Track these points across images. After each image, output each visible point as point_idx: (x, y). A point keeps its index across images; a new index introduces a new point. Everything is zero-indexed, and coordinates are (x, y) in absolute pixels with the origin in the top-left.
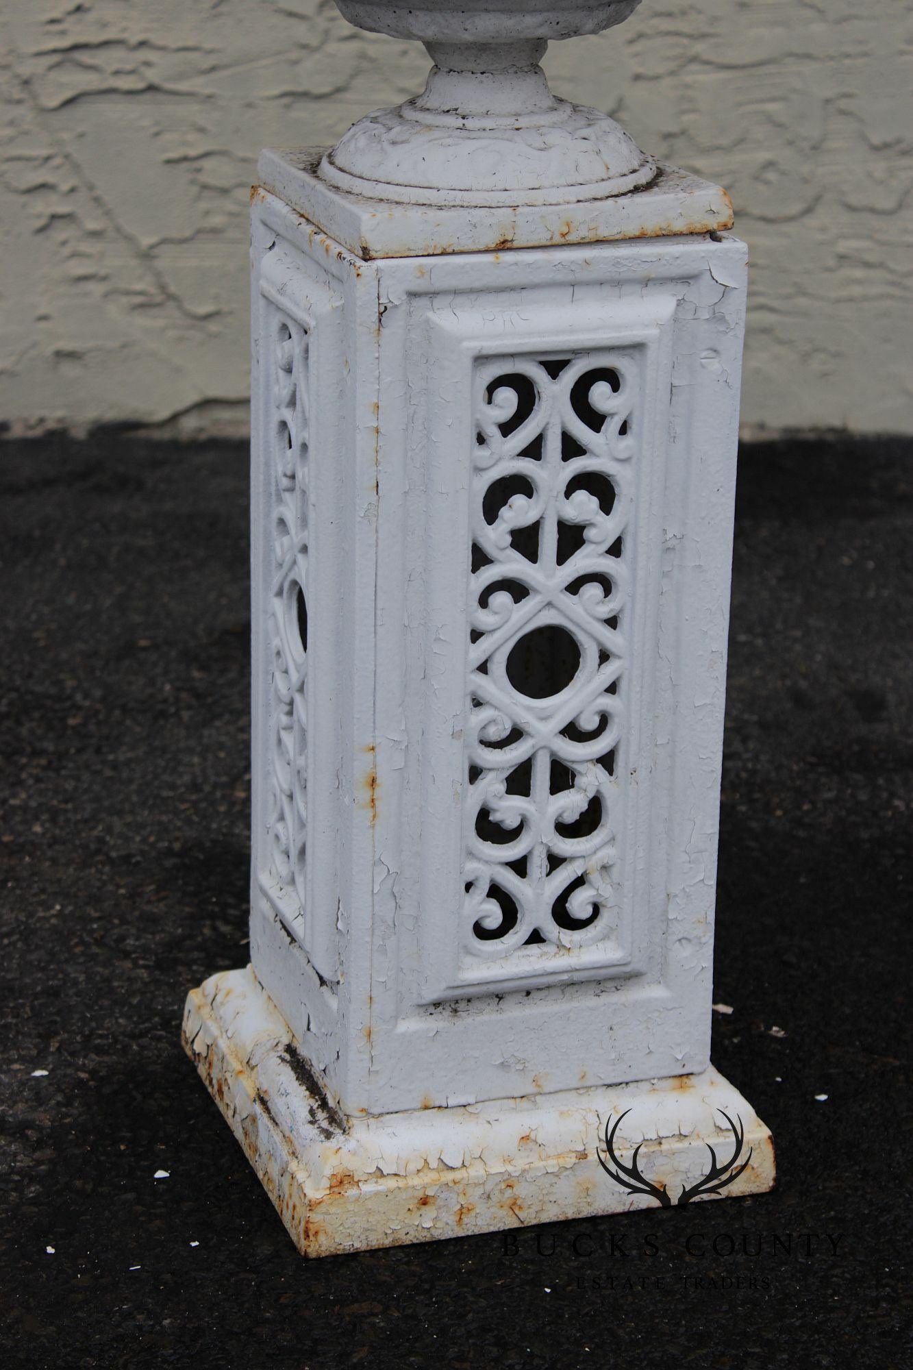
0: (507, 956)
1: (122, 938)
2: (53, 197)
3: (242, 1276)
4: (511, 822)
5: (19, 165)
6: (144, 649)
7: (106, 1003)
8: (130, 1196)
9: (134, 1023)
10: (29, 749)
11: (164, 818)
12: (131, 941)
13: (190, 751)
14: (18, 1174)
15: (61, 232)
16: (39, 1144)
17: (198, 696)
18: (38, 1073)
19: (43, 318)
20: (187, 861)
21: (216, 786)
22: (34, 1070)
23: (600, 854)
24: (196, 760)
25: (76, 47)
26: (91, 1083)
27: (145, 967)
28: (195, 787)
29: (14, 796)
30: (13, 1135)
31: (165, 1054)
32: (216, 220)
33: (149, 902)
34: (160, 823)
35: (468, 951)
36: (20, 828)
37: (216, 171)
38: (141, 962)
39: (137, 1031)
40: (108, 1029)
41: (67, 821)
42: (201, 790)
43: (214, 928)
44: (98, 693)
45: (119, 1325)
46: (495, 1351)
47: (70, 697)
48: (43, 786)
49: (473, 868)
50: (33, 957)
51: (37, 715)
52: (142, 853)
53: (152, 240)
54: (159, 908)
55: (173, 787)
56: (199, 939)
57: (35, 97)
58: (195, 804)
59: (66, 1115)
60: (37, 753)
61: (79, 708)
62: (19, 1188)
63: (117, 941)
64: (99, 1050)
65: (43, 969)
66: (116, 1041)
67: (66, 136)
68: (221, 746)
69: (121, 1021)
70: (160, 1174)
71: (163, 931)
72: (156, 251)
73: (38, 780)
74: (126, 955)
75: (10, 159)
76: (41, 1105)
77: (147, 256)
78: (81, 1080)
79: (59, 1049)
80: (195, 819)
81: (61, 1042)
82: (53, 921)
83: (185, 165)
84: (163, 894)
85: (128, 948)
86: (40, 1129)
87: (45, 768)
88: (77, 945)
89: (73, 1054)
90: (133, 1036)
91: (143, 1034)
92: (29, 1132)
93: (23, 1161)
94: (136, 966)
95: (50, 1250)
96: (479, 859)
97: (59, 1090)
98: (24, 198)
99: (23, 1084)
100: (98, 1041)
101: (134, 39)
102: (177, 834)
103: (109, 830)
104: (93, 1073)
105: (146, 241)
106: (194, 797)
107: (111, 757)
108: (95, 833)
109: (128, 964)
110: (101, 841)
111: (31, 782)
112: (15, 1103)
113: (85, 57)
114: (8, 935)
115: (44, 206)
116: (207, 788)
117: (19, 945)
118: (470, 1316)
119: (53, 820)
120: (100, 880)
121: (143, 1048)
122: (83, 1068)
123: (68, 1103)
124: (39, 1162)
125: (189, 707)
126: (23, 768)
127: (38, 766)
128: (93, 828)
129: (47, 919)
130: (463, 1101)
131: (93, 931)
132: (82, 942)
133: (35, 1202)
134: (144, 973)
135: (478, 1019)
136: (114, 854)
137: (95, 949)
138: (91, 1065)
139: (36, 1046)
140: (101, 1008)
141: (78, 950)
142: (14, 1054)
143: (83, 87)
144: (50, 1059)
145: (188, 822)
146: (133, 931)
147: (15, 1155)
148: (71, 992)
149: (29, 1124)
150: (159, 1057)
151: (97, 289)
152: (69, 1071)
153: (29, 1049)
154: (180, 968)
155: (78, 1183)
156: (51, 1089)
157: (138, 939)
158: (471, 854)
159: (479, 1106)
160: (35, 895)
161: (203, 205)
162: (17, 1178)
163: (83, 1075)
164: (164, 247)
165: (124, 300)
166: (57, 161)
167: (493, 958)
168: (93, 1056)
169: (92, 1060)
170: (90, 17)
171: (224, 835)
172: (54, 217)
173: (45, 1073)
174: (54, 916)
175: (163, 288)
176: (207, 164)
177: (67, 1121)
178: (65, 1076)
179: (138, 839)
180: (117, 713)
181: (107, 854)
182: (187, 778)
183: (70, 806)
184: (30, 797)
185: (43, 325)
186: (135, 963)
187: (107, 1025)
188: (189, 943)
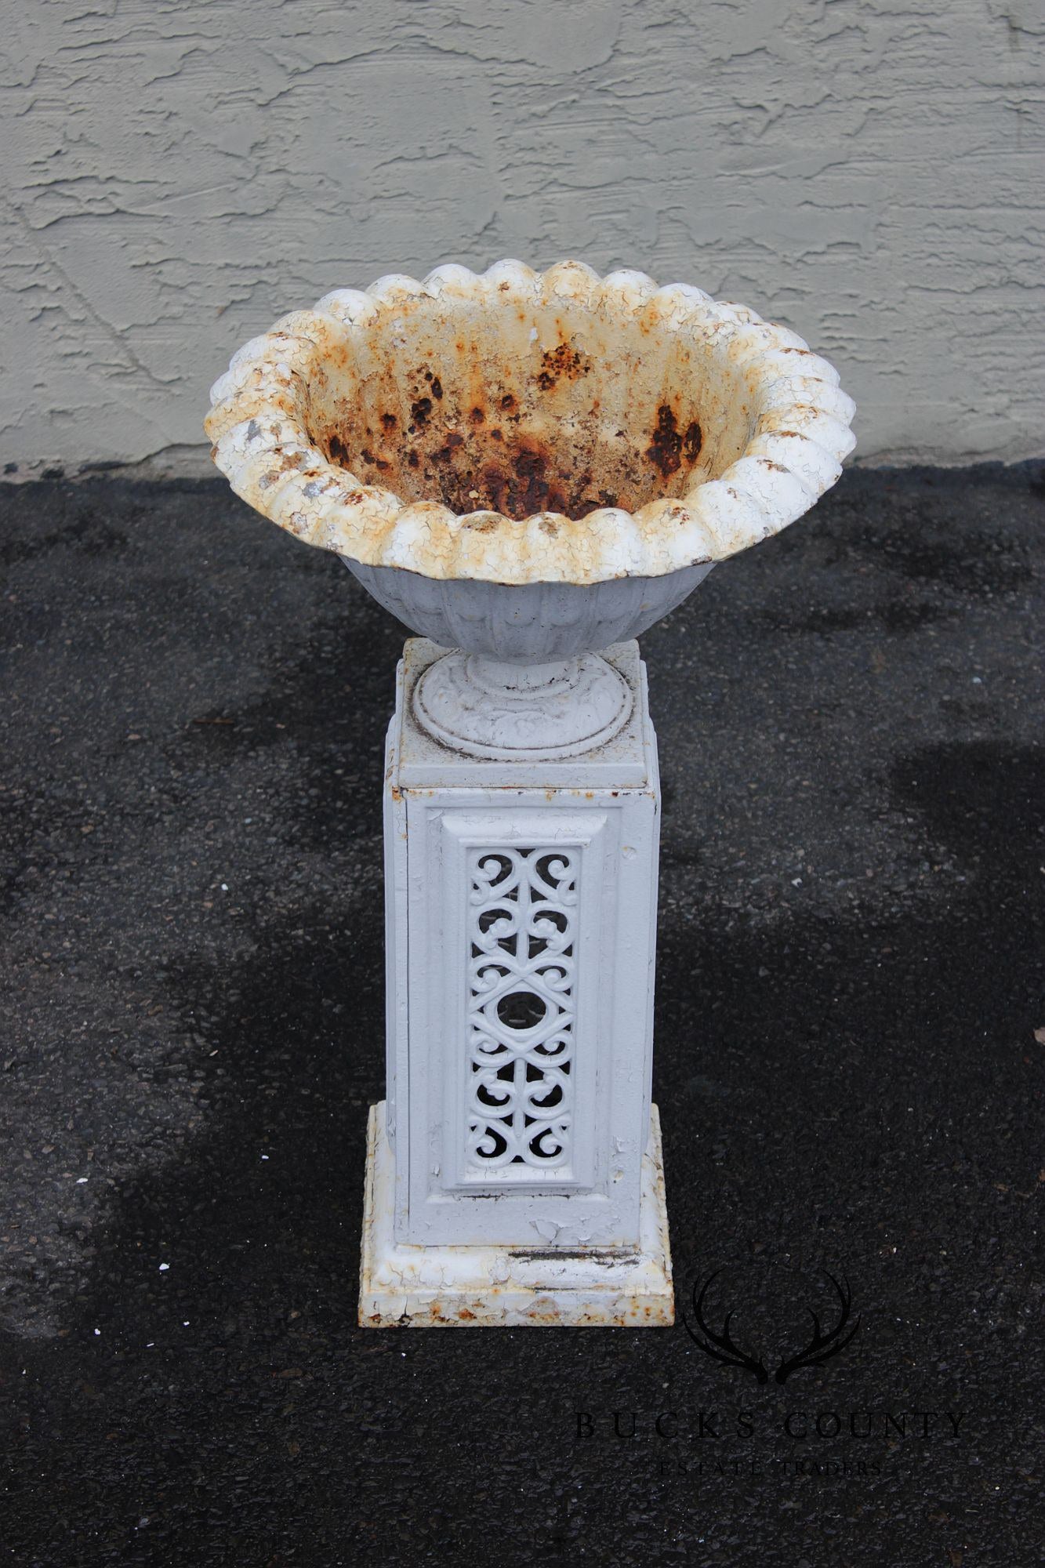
1: (130, 1053)
2: (44, 295)
3: (217, 1349)
5: (16, 271)
6: (134, 744)
7: (122, 1115)
8: (145, 1286)
9: (142, 1133)
10: (56, 861)
11: (155, 931)
12: (136, 1055)
13: (172, 859)
14: (74, 1269)
15: (51, 322)
16: (85, 1244)
17: (175, 799)
18: (81, 1181)
19: (41, 385)
20: (172, 975)
21: (190, 897)
22: (78, 1178)
24: (176, 869)
25: (56, 182)
26: (116, 1188)
27: (147, 1080)
28: (176, 898)
29: (49, 910)
30: (68, 1235)
31: (163, 1161)
32: (176, 310)
33: (148, 1016)
34: (153, 935)
37: (173, 274)
38: (144, 1075)
39: (144, 1141)
40: (125, 1139)
41: (87, 935)
42: (180, 901)
43: (193, 1040)
44: (102, 797)
45: (142, 1391)
46: (369, 1404)
47: (81, 803)
48: (68, 899)
51: (59, 822)
52: (141, 968)
53: (125, 326)
54: (154, 1023)
56: (183, 1051)
57: (26, 220)
58: (176, 915)
59: (101, 1218)
60: (62, 865)
61: (90, 814)
62: (76, 1282)
63: (126, 1056)
64: (121, 1159)
65: (79, 1084)
66: (131, 1150)
67: (51, 248)
68: (194, 855)
69: (133, 1131)
70: (164, 1267)
71: (157, 1045)
72: (126, 335)
73: (65, 893)
74: (134, 1068)
75: (7, 267)
76: (84, 1209)
77: (120, 337)
78: (109, 1187)
79: (93, 1160)
80: (177, 931)
81: (95, 1152)
82: (83, 1037)
83: (148, 269)
84: (157, 1008)
85: (135, 1062)
86: (85, 1229)
87: (68, 881)
88: (100, 1061)
89: (102, 1162)
90: (142, 1145)
91: (147, 1144)
92: (78, 1233)
93: (76, 1258)
94: (142, 1080)
95: (98, 1332)
97: (96, 1195)
98: (20, 296)
99: (72, 1190)
100: (119, 1150)
101: (103, 176)
102: (165, 947)
103: (117, 944)
104: (116, 1179)
105: (120, 327)
106: (175, 908)
107: (115, 867)
108: (107, 948)
109: (135, 1078)
110: (111, 954)
111: (59, 895)
112: (68, 1207)
113: (64, 190)
115: (36, 301)
116: (185, 899)
117: (61, 1061)
118: (356, 1377)
119: (78, 936)
120: (113, 995)
121: (149, 1155)
122: (110, 1175)
123: (102, 1208)
124: (86, 1259)
125: (170, 813)
126: (53, 880)
127: (64, 879)
128: (105, 943)
129: (78, 1035)
131: (111, 1046)
132: (104, 1058)
133: (86, 1292)
134: (146, 1086)
136: (121, 969)
137: (113, 1064)
138: (115, 1172)
139: (78, 1157)
140: (120, 1120)
141: (102, 1064)
142: (65, 1163)
143: (64, 212)
144: (88, 1167)
145: (172, 934)
146: (138, 1046)
147: (71, 1252)
148: (99, 1105)
149: (76, 1226)
150: (159, 1163)
151: (81, 363)
152: (101, 1178)
153: (74, 1159)
154: (171, 1080)
155: (112, 1276)
156: (90, 1195)
157: (141, 1053)
160: (68, 1012)
161: (164, 299)
162: (72, 1273)
163: (111, 1182)
164: (133, 331)
165: (103, 372)
166: (46, 268)
169: (115, 1168)
170: (68, 159)
171: (197, 947)
172: (45, 309)
173: (86, 1180)
174: (83, 1033)
175: (135, 361)
176: (164, 268)
177: (102, 1222)
178: (99, 1182)
179: (137, 952)
180: (117, 819)
181: (116, 969)
182: (170, 889)
185: (39, 390)
186: (140, 1076)
187: (124, 1135)
188: (176, 1056)
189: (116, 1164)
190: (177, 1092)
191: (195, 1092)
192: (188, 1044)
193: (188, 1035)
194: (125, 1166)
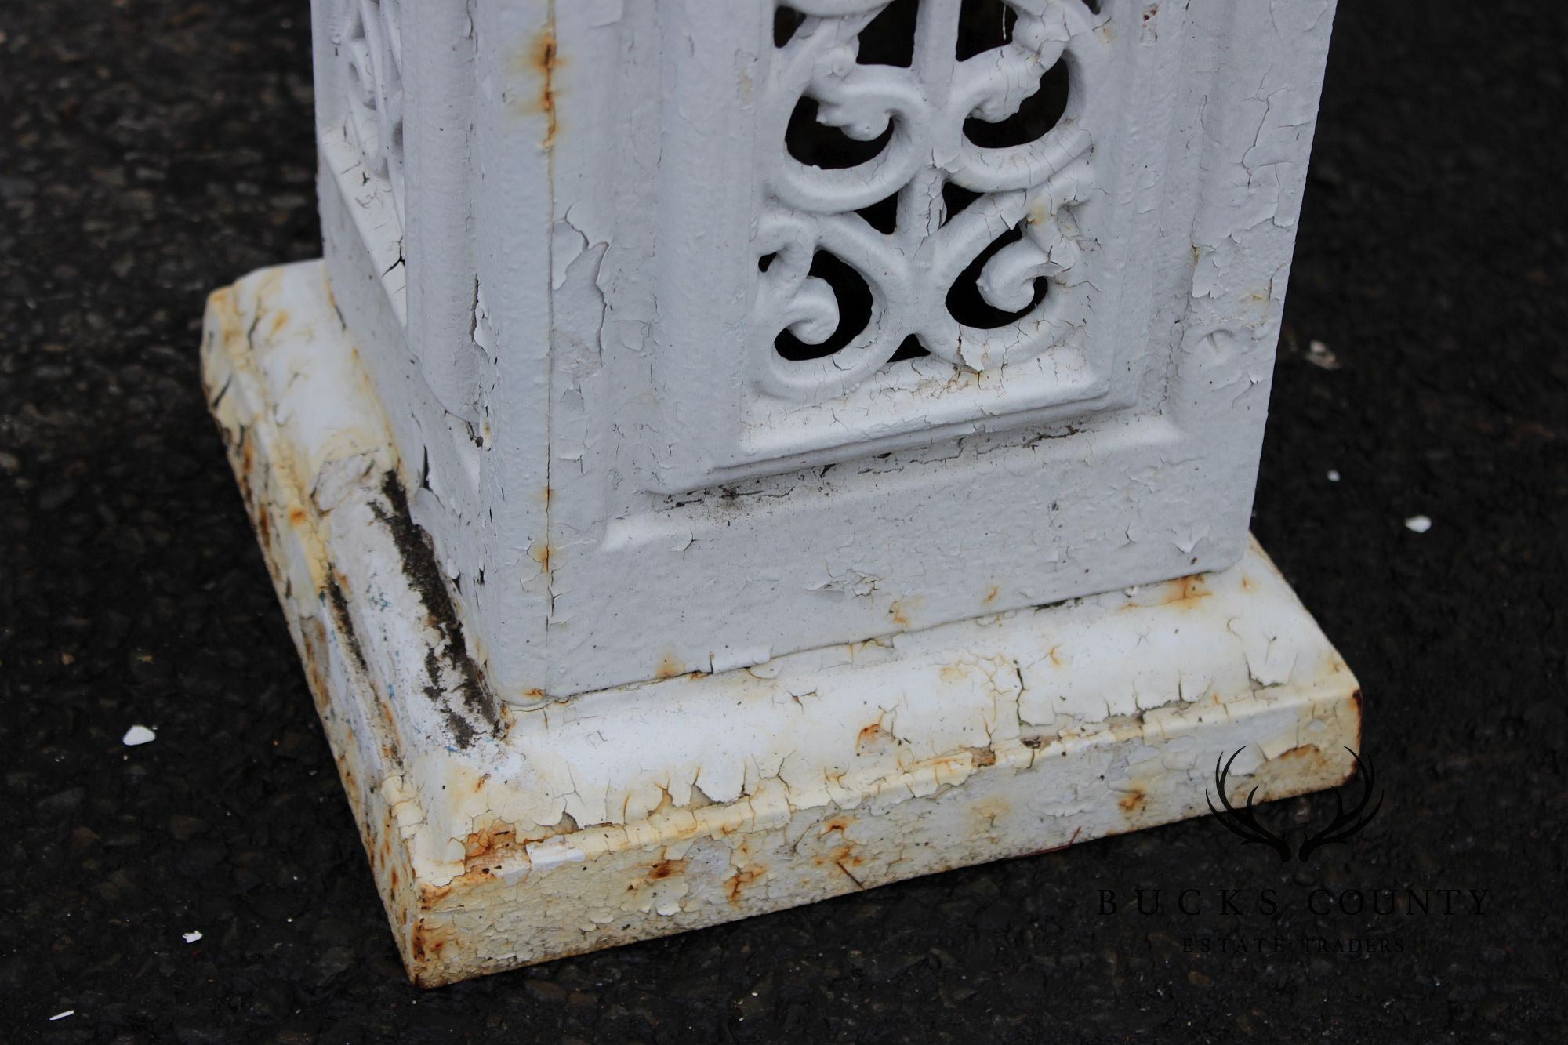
0: (845, 392)
1: (112, 113)
4: (867, 128)
7: (66, 274)
9: (118, 324)
12: (125, 122)
23: (1058, 183)
26: (21, 482)
27: (149, 185)
31: (168, 406)
33: (168, 28)
35: (760, 389)
38: (143, 173)
39: (120, 346)
40: (65, 340)
49: (775, 227)
54: (186, 43)
56: (255, 116)
63: (101, 120)
64: (45, 396)
66: (79, 372)
69: (93, 318)
70: (138, 735)
71: (186, 98)
74: (116, 154)
84: (194, 10)
88: (25, 129)
91: (131, 355)
94: (133, 183)
96: (792, 209)
100: (44, 372)
104: (24, 454)
109: (115, 177)
121: (129, 389)
130: (744, 659)
131: (60, 94)
132: (36, 122)
134: (142, 198)
135: (781, 508)
137: (60, 141)
138: (24, 435)
140: (58, 288)
141: (28, 140)
146: (134, 98)
150: (157, 412)
154: (213, 189)
157: (140, 115)
158: (773, 199)
159: (778, 664)
163: (7, 462)
167: (816, 399)
168: (29, 412)
186: (130, 174)
187: (65, 330)
188: (234, 126)
189: (30, 409)
190: (228, 220)
191: (279, 220)
192: (269, 98)
193: (272, 78)
194: (54, 418)
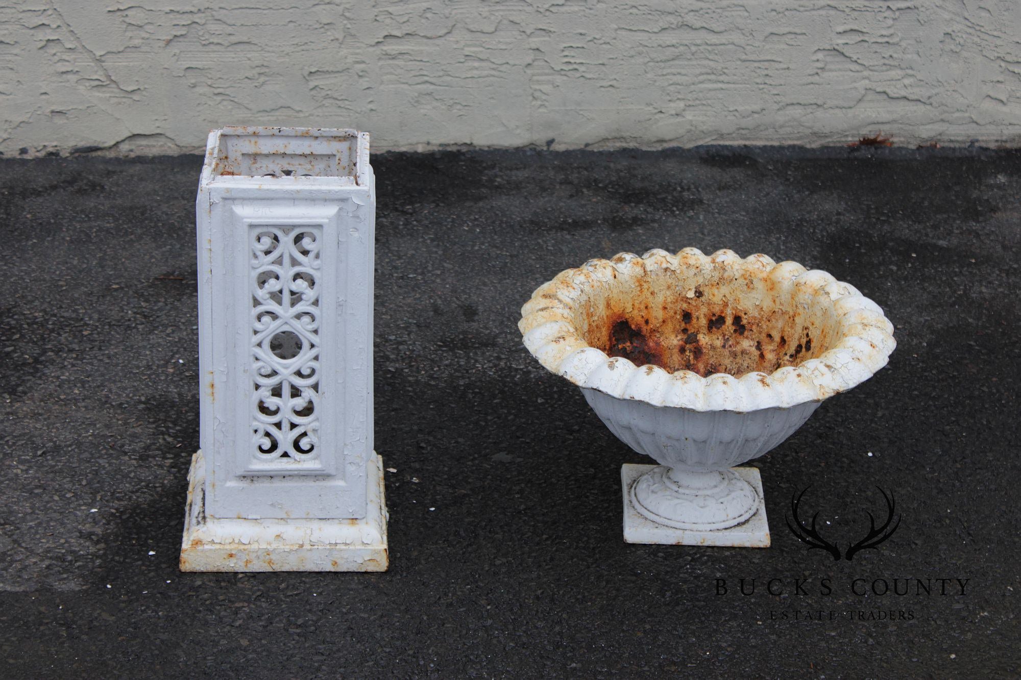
1: (123, 446)
2: (48, 31)
5: (30, 14)
6: (116, 290)
7: (119, 477)
8: (140, 562)
9: (133, 486)
10: (66, 349)
11: (135, 384)
12: (126, 447)
13: (144, 347)
15: (52, 49)
16: (98, 541)
17: (145, 317)
18: (93, 510)
19: (45, 93)
20: (148, 406)
21: (158, 366)
22: (91, 509)
24: (148, 352)
26: (117, 514)
28: (149, 367)
29: (63, 374)
30: (86, 538)
31: (148, 499)
32: (136, 42)
33: (133, 427)
34: (134, 386)
36: (68, 391)
37: (135, 17)
38: (133, 457)
39: (134, 489)
40: (121, 489)
41: (90, 386)
42: (152, 369)
43: (165, 439)
44: (96, 316)
45: (141, 615)
46: (293, 619)
47: (82, 319)
48: (76, 368)
50: (83, 456)
51: (67, 329)
52: (127, 403)
53: (102, 53)
54: (138, 430)
55: (138, 367)
56: (158, 444)
58: (149, 375)
59: (108, 529)
60: (71, 351)
61: (88, 325)
62: (93, 561)
63: (120, 447)
64: (119, 499)
65: (89, 462)
66: (126, 494)
68: (159, 345)
69: (127, 485)
70: (152, 552)
71: (140, 441)
72: (103, 58)
73: (73, 365)
74: (126, 453)
75: (23, 12)
76: (97, 524)
77: (99, 60)
78: (112, 513)
79: (101, 499)
80: (150, 384)
81: (101, 496)
82: (90, 438)
83: (119, 13)
84: (139, 423)
85: (126, 450)
86: (97, 535)
87: (76, 359)
88: (102, 450)
89: (107, 501)
90: (132, 492)
91: (137, 491)
92: (93, 537)
93: (92, 549)
94: (131, 459)
95: (109, 586)
97: (103, 517)
98: (32, 32)
99: (87, 516)
100: (118, 494)
102: (143, 392)
103: (110, 391)
104: (117, 509)
105: (98, 53)
106: (148, 372)
107: (107, 352)
108: (104, 393)
109: (127, 458)
110: (107, 397)
111: (69, 366)
112: (85, 524)
114: (70, 445)
115: (43, 35)
116: (155, 367)
117: (76, 450)
118: (283, 606)
119: (83, 387)
120: (109, 417)
121: (138, 497)
122: (112, 507)
123: (108, 524)
124: (99, 550)
125: (142, 324)
126: (65, 359)
127: (72, 358)
128: (102, 390)
129: (87, 437)
131: (109, 443)
132: (105, 448)
133: (100, 566)
134: (134, 462)
136: (114, 403)
137: (111, 451)
138: (116, 506)
139: (91, 498)
140: (117, 479)
141: (103, 452)
142: (81, 502)
144: (98, 504)
145: (147, 385)
146: (128, 442)
147: (88, 547)
148: (103, 472)
149: (92, 533)
150: (145, 500)
151: (73, 78)
152: (107, 509)
153: (88, 499)
154: (151, 459)
155: (117, 558)
156: (100, 517)
157: (130, 445)
160: (79, 425)
161: (129, 34)
162: (90, 557)
163: (113, 511)
164: (109, 56)
165: (87, 84)
166: (49, 12)
168: (116, 502)
169: (116, 504)
171: (164, 392)
172: (48, 41)
173: (96, 510)
174: (90, 435)
175: (109, 77)
176: (129, 12)
177: (109, 531)
178: (105, 511)
179: (124, 395)
180: (107, 327)
181: (111, 403)
182: (144, 362)
183: (90, 379)
184: (70, 375)
185: (44, 97)
187: (121, 487)
188: (154, 447)
190: (155, 465)
191: (167, 465)
192: (161, 440)
193: (161, 436)
194: (122, 502)
